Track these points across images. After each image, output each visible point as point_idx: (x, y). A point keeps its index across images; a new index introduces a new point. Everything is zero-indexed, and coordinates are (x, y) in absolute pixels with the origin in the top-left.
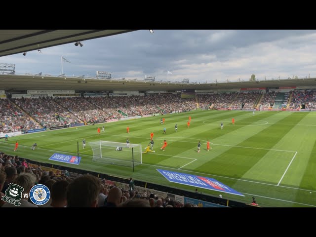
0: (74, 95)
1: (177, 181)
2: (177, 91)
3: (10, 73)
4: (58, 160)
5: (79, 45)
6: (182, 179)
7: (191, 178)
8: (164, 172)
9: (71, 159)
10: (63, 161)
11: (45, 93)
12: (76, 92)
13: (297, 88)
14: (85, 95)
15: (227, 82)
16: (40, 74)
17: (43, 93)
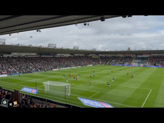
0: (36, 55)
1: (89, 104)
2: (90, 55)
3: (3, 44)
4: (25, 91)
5: (39, 31)
6: (91, 103)
7: (96, 103)
8: (82, 99)
9: (32, 90)
10: (28, 91)
11: (21, 54)
12: (37, 54)
13: (152, 55)
14: (42, 56)
15: (115, 51)
16: (19, 44)
17: (20, 54)
